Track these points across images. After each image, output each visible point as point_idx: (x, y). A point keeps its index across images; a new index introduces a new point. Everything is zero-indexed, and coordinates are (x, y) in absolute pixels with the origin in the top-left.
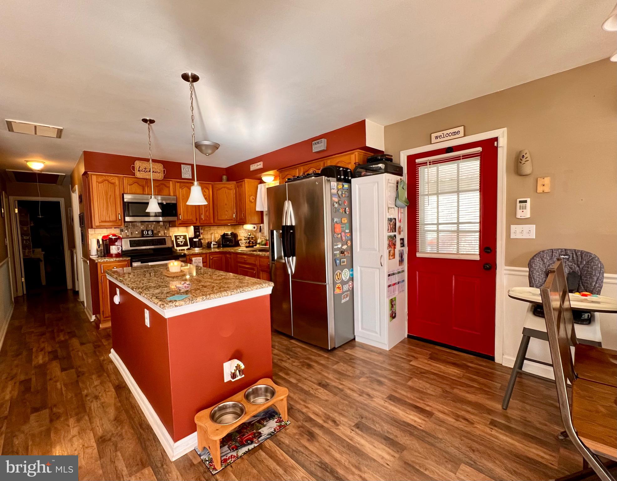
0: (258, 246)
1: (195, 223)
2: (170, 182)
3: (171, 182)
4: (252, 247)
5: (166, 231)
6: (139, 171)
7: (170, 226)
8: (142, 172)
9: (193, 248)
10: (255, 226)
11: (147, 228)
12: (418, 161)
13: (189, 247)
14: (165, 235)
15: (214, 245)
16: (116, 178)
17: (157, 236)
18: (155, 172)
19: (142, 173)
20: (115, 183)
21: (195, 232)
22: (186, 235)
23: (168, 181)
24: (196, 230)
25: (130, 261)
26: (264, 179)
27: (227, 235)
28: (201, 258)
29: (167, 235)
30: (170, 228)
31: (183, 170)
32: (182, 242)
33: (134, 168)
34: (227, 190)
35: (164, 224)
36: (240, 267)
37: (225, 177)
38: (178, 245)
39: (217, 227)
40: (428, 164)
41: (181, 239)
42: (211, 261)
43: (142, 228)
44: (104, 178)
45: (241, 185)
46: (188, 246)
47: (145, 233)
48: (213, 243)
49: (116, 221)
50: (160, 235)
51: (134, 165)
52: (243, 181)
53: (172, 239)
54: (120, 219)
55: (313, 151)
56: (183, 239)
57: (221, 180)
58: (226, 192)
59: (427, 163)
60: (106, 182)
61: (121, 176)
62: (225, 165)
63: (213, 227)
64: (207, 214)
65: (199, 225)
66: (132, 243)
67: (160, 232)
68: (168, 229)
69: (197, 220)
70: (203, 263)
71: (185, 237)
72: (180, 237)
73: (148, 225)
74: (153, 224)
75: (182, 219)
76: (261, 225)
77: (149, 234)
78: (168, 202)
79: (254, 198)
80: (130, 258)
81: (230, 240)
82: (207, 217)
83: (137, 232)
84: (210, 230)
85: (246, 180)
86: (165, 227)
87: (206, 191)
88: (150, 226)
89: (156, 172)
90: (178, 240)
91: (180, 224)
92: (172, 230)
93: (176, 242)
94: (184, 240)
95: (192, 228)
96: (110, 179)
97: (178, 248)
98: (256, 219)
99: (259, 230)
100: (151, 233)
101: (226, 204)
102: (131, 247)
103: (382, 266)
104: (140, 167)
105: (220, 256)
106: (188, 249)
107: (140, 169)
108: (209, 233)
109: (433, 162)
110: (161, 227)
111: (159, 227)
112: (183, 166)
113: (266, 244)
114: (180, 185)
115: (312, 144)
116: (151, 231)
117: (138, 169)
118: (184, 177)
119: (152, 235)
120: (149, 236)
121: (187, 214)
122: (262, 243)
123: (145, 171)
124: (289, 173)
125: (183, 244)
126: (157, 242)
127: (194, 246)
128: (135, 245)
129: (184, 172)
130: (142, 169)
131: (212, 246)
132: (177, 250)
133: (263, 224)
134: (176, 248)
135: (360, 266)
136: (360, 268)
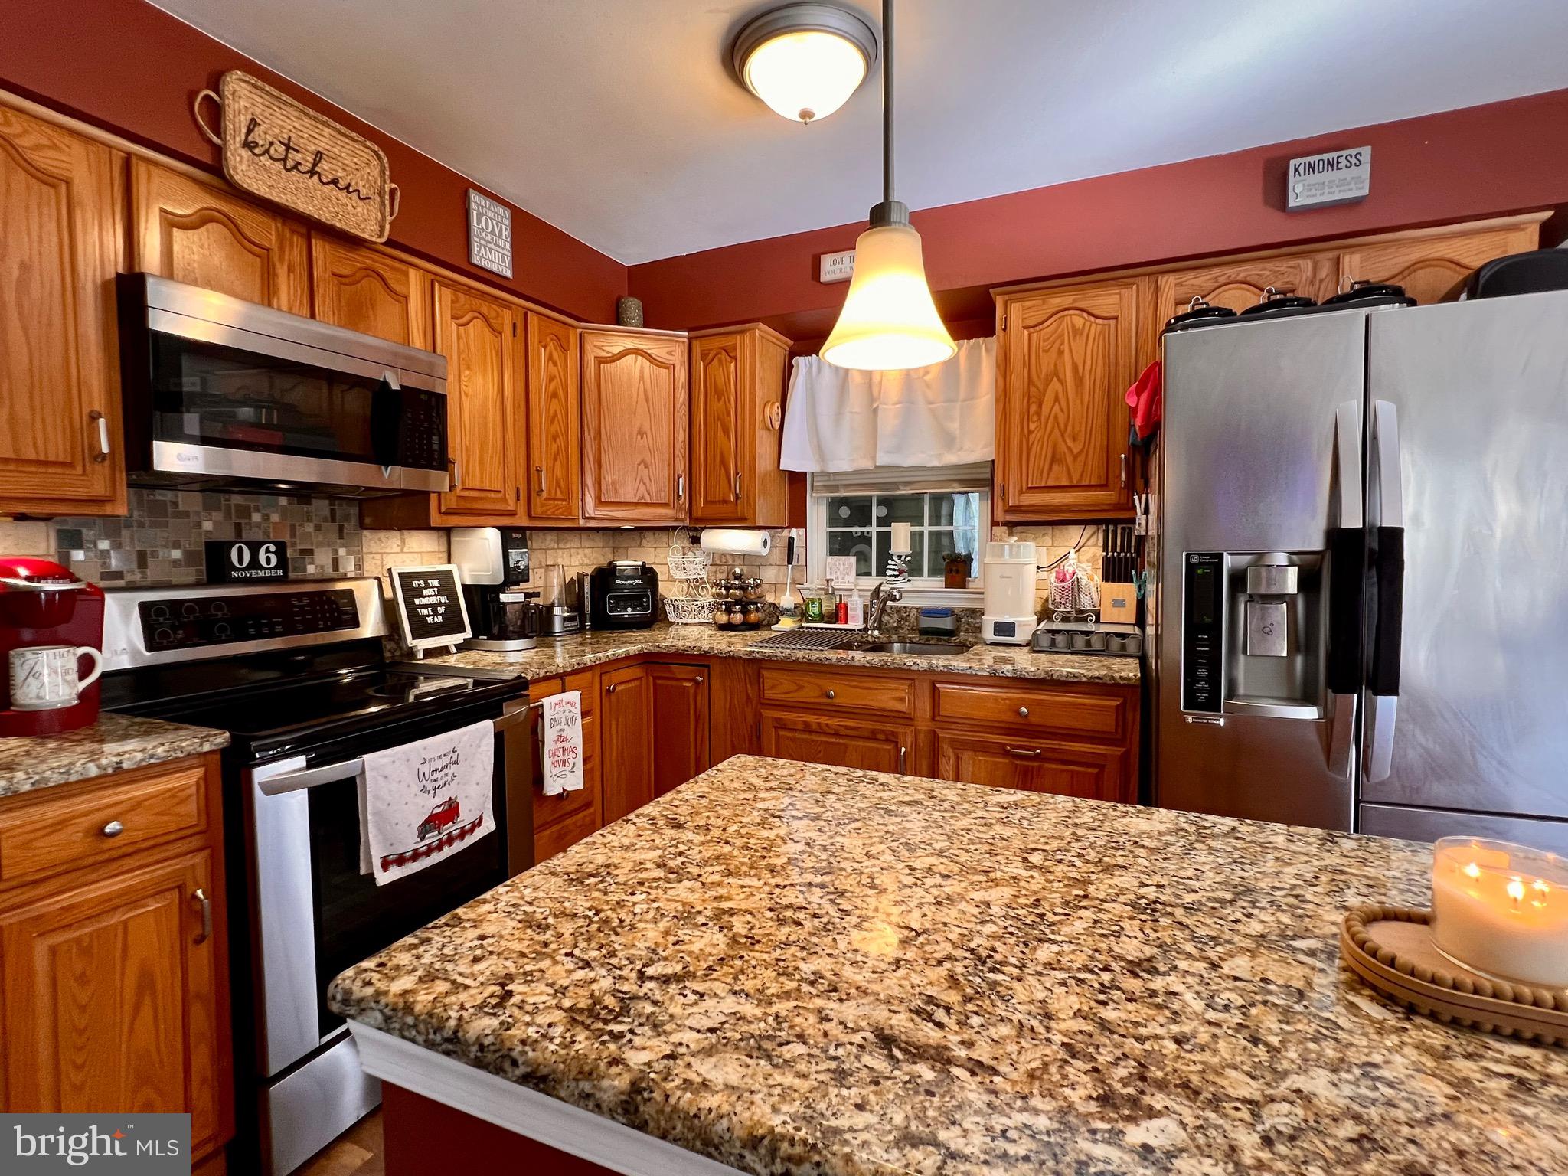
0: (786, 624)
1: (511, 514)
2: (407, 275)
3: (413, 273)
5: (342, 552)
6: (247, 145)
7: (363, 526)
8: (264, 159)
9: (492, 637)
10: (766, 535)
11: (238, 528)
13: (469, 634)
14: (340, 573)
15: (564, 620)
16: (77, 148)
17: (300, 575)
18: (342, 183)
19: (267, 170)
20: (68, 181)
21: (508, 560)
22: (450, 575)
23: (402, 267)
24: (515, 544)
27: (616, 572)
29: (353, 575)
30: (366, 533)
31: (479, 222)
32: (434, 607)
33: (215, 112)
34: (647, 363)
35: (333, 512)
37: (633, 307)
38: (422, 629)
41: (430, 596)
43: (207, 525)
46: (464, 630)
47: (241, 560)
48: (557, 611)
49: (72, 464)
50: (311, 569)
51: (219, 92)
53: (388, 594)
54: (105, 449)
55: (1292, 202)
56: (440, 592)
57: (618, 318)
58: (641, 378)
61: (108, 145)
62: (631, 254)
64: (558, 471)
65: (525, 522)
66: (160, 625)
67: (310, 552)
68: (354, 541)
69: (518, 498)
71: (446, 578)
72: (427, 586)
73: (245, 513)
74: (274, 505)
75: (460, 489)
76: (794, 532)
77: (263, 568)
79: (780, 410)
80: (220, 739)
81: (635, 600)
82: (558, 485)
83: (176, 554)
85: (761, 329)
86: (341, 528)
87: (556, 355)
88: (256, 517)
89: (347, 187)
90: (417, 601)
91: (447, 512)
92: (374, 548)
93: (412, 609)
94: (444, 599)
95: (491, 539)
97: (422, 644)
98: (769, 504)
99: (782, 553)
100: (274, 561)
101: (641, 433)
102: (151, 646)
104: (253, 124)
106: (460, 648)
107: (258, 135)
110: (318, 528)
111: (309, 528)
112: (477, 198)
113: (839, 613)
114: (453, 302)
115: (1296, 170)
116: (273, 548)
117: (244, 130)
118: (478, 263)
119: (280, 572)
120: (261, 574)
121: (482, 463)
122: (814, 610)
123: (285, 160)
124: (1075, 301)
125: (439, 619)
126: (308, 613)
127: (495, 630)
128: (180, 634)
129: (483, 234)
130: (270, 139)
131: (558, 626)
132: (411, 653)
133: (802, 531)
134: (415, 642)
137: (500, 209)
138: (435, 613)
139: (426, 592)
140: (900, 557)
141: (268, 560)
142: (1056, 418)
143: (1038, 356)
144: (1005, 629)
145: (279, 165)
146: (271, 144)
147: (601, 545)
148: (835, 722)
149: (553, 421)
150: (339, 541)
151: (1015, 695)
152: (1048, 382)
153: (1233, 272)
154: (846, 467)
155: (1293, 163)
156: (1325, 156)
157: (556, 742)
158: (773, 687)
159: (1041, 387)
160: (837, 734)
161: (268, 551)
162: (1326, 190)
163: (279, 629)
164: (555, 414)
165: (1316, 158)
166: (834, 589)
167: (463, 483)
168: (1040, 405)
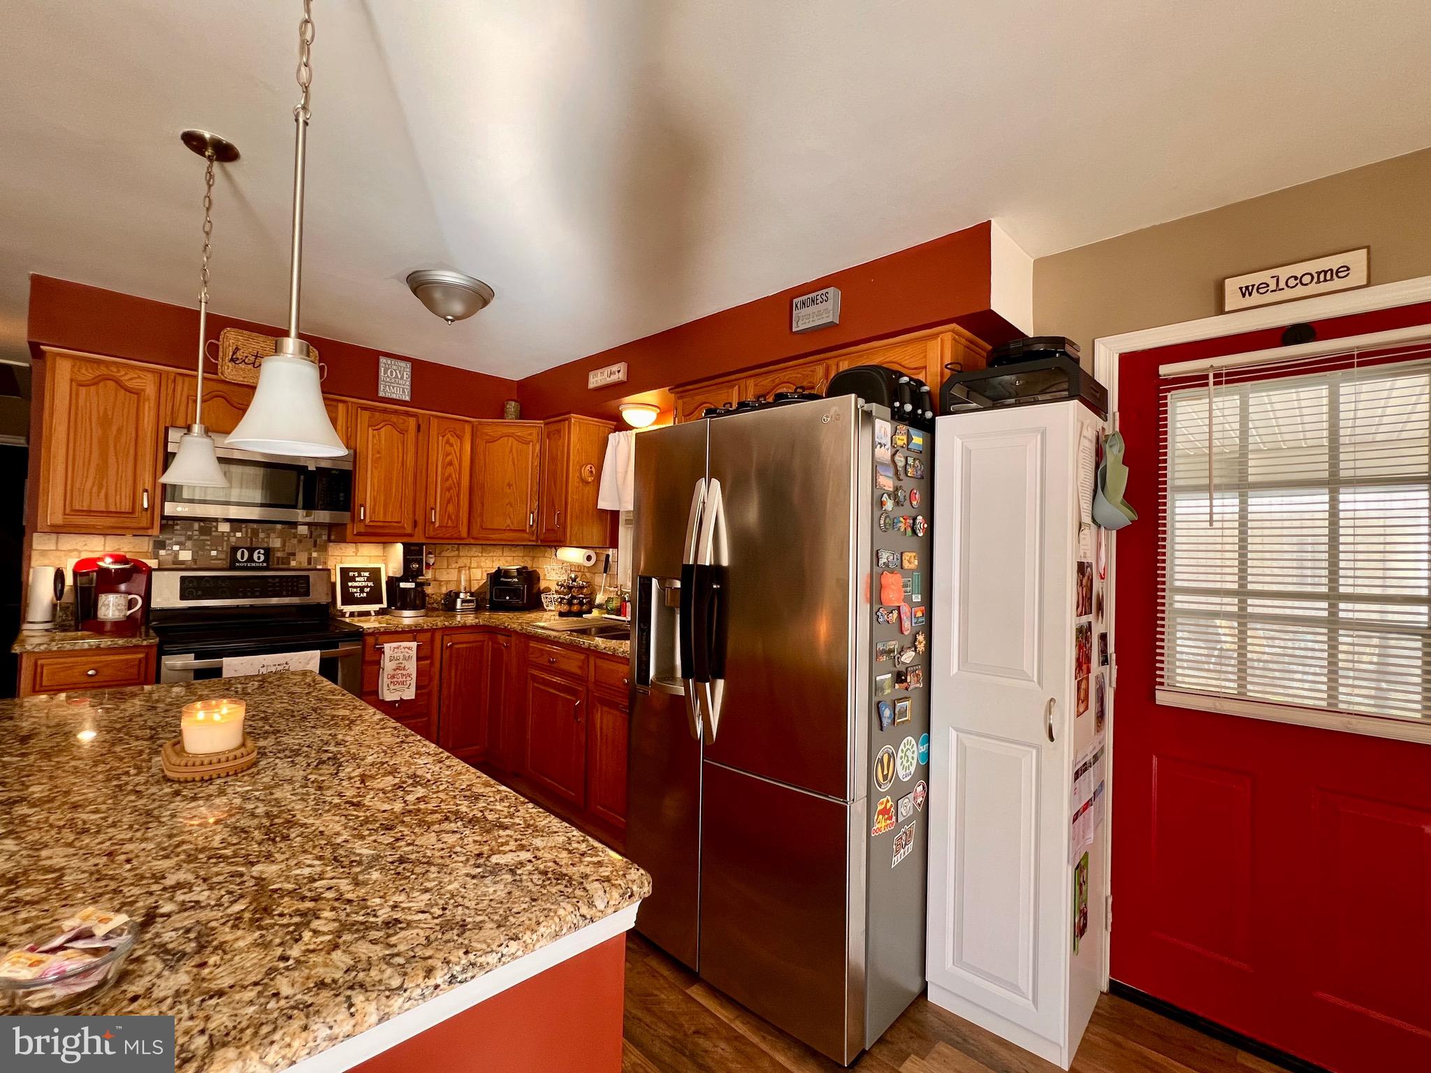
0: (596, 614)
1: (411, 535)
2: (337, 407)
3: (341, 406)
4: (579, 614)
5: (315, 555)
6: (232, 360)
7: (329, 540)
8: (243, 366)
9: (397, 608)
10: (591, 552)
11: (249, 540)
12: (1165, 370)
13: (385, 605)
14: (312, 566)
15: (464, 601)
16: (150, 376)
17: (284, 567)
19: (243, 370)
20: (144, 390)
21: (407, 562)
22: (378, 570)
23: (334, 403)
24: (412, 553)
25: (157, 649)
26: (629, 415)
27: (506, 573)
28: (414, 645)
29: (319, 567)
30: (331, 544)
31: (385, 372)
32: (362, 588)
33: (215, 349)
34: (515, 442)
35: (311, 533)
36: (534, 678)
37: (512, 407)
38: (349, 599)
39: (479, 548)
40: (1211, 380)
41: (360, 581)
42: (446, 655)
43: (233, 539)
44: (103, 370)
45: (559, 431)
46: (381, 602)
47: (243, 557)
48: (462, 595)
49: (133, 512)
50: (293, 563)
51: (218, 340)
52: (564, 420)
53: (333, 580)
54: (146, 505)
55: (796, 329)
56: (369, 579)
57: (501, 414)
58: (511, 451)
59: (1206, 377)
60: (111, 384)
61: (168, 373)
62: (516, 372)
63: (467, 547)
64: (451, 508)
65: (424, 541)
66: (189, 588)
67: (294, 554)
68: (323, 549)
69: (415, 524)
70: (418, 659)
71: (375, 574)
72: (360, 575)
73: (255, 533)
74: (274, 530)
75: (368, 520)
76: (610, 552)
77: (255, 562)
78: (325, 464)
79: (593, 470)
80: (154, 641)
81: (515, 592)
82: (449, 517)
83: (214, 553)
84: (459, 556)
85: (575, 418)
86: (315, 542)
87: (452, 440)
88: (262, 535)
90: (350, 584)
91: (359, 534)
92: (336, 552)
93: (345, 588)
94: (370, 584)
95: (399, 549)
96: (128, 378)
97: (348, 609)
98: (595, 532)
99: (602, 565)
100: (262, 558)
101: (509, 485)
102: (182, 597)
103: (1052, 739)
104: (237, 349)
105: (479, 637)
106: (378, 613)
107: (239, 355)
108: (454, 566)
109: (1228, 374)
110: (300, 541)
111: (295, 541)
112: (385, 361)
113: (622, 610)
114: (370, 418)
115: (796, 306)
116: (262, 551)
117: (231, 354)
118: (384, 395)
119: (265, 564)
120: (253, 565)
121: (386, 506)
122: (611, 606)
123: (254, 363)
124: (707, 397)
125: (365, 595)
126: (278, 586)
127: (399, 604)
128: (200, 593)
129: (388, 379)
130: (245, 355)
131: (459, 605)
132: (343, 615)
133: (615, 550)
134: (342, 607)
135: (956, 730)
136: (960, 734)
137: (403, 364)
138: (362, 591)
139: (357, 579)
141: (259, 558)
145: (251, 366)
146: (247, 357)
148: (554, 679)
149: (447, 479)
150: (313, 549)
153: (782, 375)
155: (795, 301)
156: (810, 296)
157: (395, 670)
158: (532, 654)
160: (554, 688)
161: (259, 553)
162: (811, 319)
163: (257, 594)
164: (450, 475)
165: (806, 297)
167: (371, 517)
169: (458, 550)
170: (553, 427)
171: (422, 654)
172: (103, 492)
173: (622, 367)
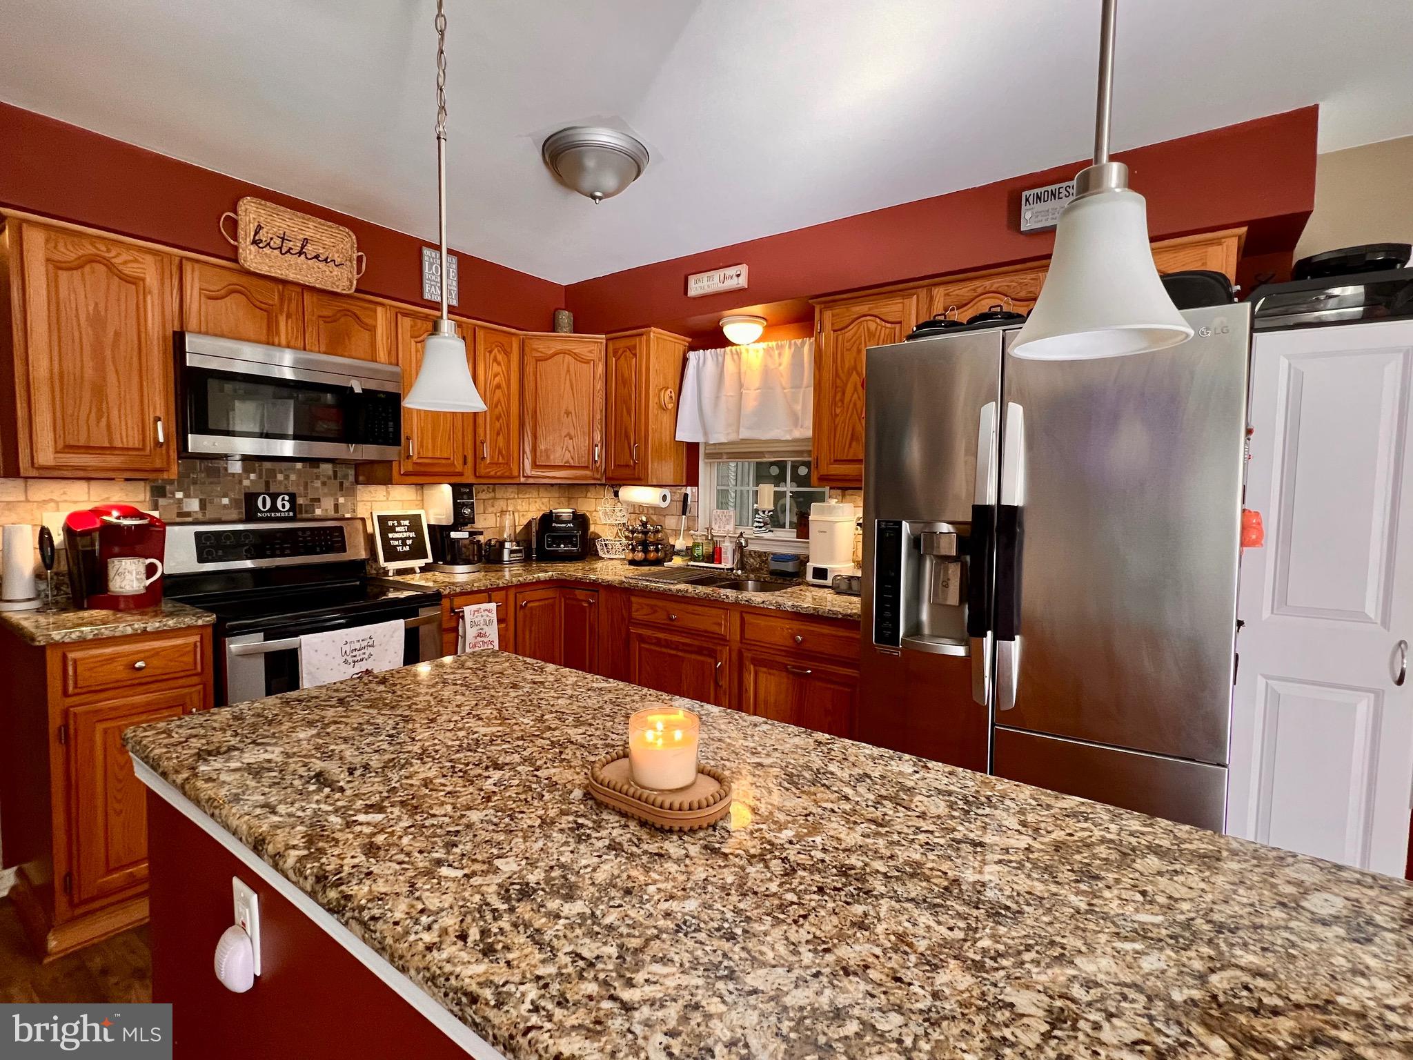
0: (677, 561)
1: (461, 474)
2: (376, 311)
3: (380, 310)
4: (658, 562)
5: (341, 500)
6: (254, 242)
7: (357, 482)
8: (267, 250)
9: (446, 563)
10: (666, 491)
11: (267, 484)
13: (430, 560)
14: (339, 515)
15: (512, 552)
16: (149, 259)
17: (309, 516)
18: (322, 257)
19: (268, 256)
20: (143, 280)
21: (457, 507)
22: (419, 516)
23: (372, 306)
24: (462, 494)
25: (210, 630)
26: (730, 331)
27: (558, 519)
28: (491, 606)
29: (348, 516)
30: (359, 487)
31: (430, 269)
32: (404, 540)
33: (233, 225)
34: (572, 360)
35: (335, 473)
36: (641, 639)
37: (565, 317)
38: (392, 555)
39: (514, 489)
41: (401, 532)
42: (520, 614)
43: (246, 483)
44: (90, 250)
45: (632, 349)
46: (426, 557)
47: (264, 505)
48: (507, 545)
49: (143, 449)
50: (318, 512)
51: (235, 212)
52: (641, 335)
53: (370, 530)
54: (161, 439)
55: (1024, 227)
56: (410, 529)
57: (553, 327)
58: (568, 371)
60: (101, 269)
61: (170, 255)
62: (565, 276)
63: (503, 487)
64: (501, 441)
65: (471, 480)
66: (207, 547)
67: (318, 500)
68: (351, 493)
69: (465, 463)
70: (499, 623)
71: (415, 521)
72: (400, 525)
73: (272, 474)
74: (293, 469)
75: (415, 458)
76: (689, 490)
77: (279, 511)
78: (372, 385)
79: (673, 395)
80: (211, 618)
81: (567, 538)
82: (500, 452)
83: (226, 501)
84: (495, 498)
85: (655, 332)
86: (341, 484)
87: (500, 357)
88: (280, 477)
89: (326, 260)
90: (390, 535)
91: (406, 474)
92: (366, 497)
93: (385, 541)
94: (412, 535)
95: (444, 492)
96: (120, 258)
97: (393, 566)
98: (668, 469)
99: (679, 505)
100: (288, 506)
101: (568, 413)
102: (201, 559)
103: (1399, 683)
104: (259, 228)
105: (549, 593)
106: (423, 569)
107: (263, 235)
108: (490, 510)
110: (324, 484)
111: (318, 484)
112: (428, 253)
113: (715, 556)
114: (412, 327)
115: (1027, 200)
116: (287, 498)
117: (252, 233)
118: (429, 298)
119: (291, 514)
120: (278, 515)
121: (434, 439)
122: (698, 552)
123: (280, 248)
124: (870, 309)
125: (407, 548)
126: (309, 541)
127: (449, 558)
128: (220, 553)
129: (433, 278)
130: (270, 236)
131: (506, 557)
132: (386, 573)
133: (695, 489)
134: (386, 564)
135: (1266, 677)
136: (1270, 682)
137: (448, 258)
138: (404, 544)
139: (398, 529)
140: (764, 512)
141: (283, 506)
142: (855, 404)
143: (842, 355)
144: (821, 573)
145: (277, 252)
146: (272, 239)
147: (557, 495)
148: (676, 639)
149: (496, 406)
150: (339, 493)
151: (797, 625)
152: (849, 374)
153: (987, 284)
154: (724, 440)
155: (1024, 194)
156: (1049, 188)
157: (476, 637)
158: (637, 611)
159: (844, 379)
160: (676, 649)
161: (283, 499)
162: (1050, 216)
163: (288, 552)
164: (499, 401)
165: (1043, 189)
166: (713, 536)
167: (419, 453)
168: (844, 394)
169: (494, 491)
170: (622, 344)
171: (501, 617)
172: (104, 420)
173: (743, 269)
